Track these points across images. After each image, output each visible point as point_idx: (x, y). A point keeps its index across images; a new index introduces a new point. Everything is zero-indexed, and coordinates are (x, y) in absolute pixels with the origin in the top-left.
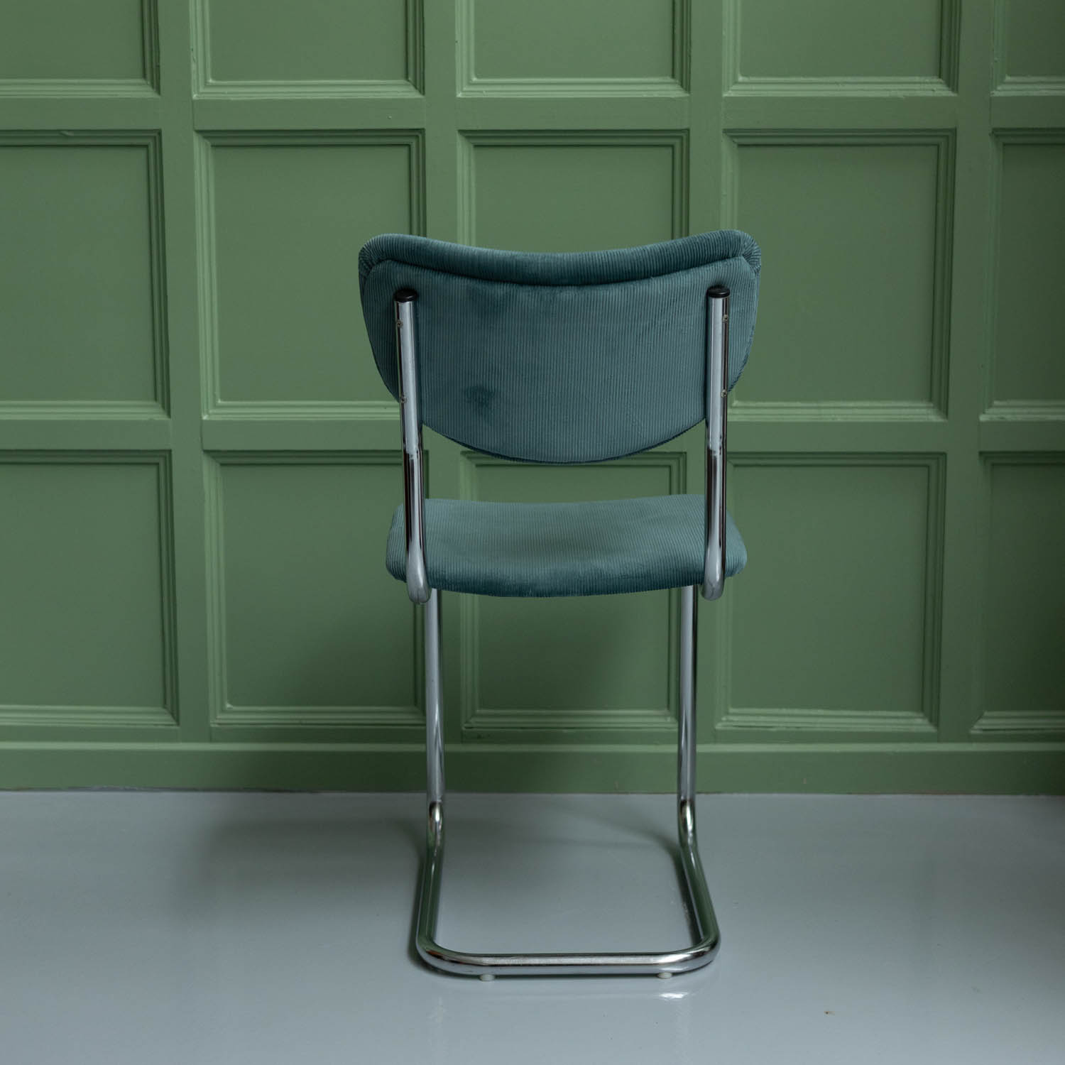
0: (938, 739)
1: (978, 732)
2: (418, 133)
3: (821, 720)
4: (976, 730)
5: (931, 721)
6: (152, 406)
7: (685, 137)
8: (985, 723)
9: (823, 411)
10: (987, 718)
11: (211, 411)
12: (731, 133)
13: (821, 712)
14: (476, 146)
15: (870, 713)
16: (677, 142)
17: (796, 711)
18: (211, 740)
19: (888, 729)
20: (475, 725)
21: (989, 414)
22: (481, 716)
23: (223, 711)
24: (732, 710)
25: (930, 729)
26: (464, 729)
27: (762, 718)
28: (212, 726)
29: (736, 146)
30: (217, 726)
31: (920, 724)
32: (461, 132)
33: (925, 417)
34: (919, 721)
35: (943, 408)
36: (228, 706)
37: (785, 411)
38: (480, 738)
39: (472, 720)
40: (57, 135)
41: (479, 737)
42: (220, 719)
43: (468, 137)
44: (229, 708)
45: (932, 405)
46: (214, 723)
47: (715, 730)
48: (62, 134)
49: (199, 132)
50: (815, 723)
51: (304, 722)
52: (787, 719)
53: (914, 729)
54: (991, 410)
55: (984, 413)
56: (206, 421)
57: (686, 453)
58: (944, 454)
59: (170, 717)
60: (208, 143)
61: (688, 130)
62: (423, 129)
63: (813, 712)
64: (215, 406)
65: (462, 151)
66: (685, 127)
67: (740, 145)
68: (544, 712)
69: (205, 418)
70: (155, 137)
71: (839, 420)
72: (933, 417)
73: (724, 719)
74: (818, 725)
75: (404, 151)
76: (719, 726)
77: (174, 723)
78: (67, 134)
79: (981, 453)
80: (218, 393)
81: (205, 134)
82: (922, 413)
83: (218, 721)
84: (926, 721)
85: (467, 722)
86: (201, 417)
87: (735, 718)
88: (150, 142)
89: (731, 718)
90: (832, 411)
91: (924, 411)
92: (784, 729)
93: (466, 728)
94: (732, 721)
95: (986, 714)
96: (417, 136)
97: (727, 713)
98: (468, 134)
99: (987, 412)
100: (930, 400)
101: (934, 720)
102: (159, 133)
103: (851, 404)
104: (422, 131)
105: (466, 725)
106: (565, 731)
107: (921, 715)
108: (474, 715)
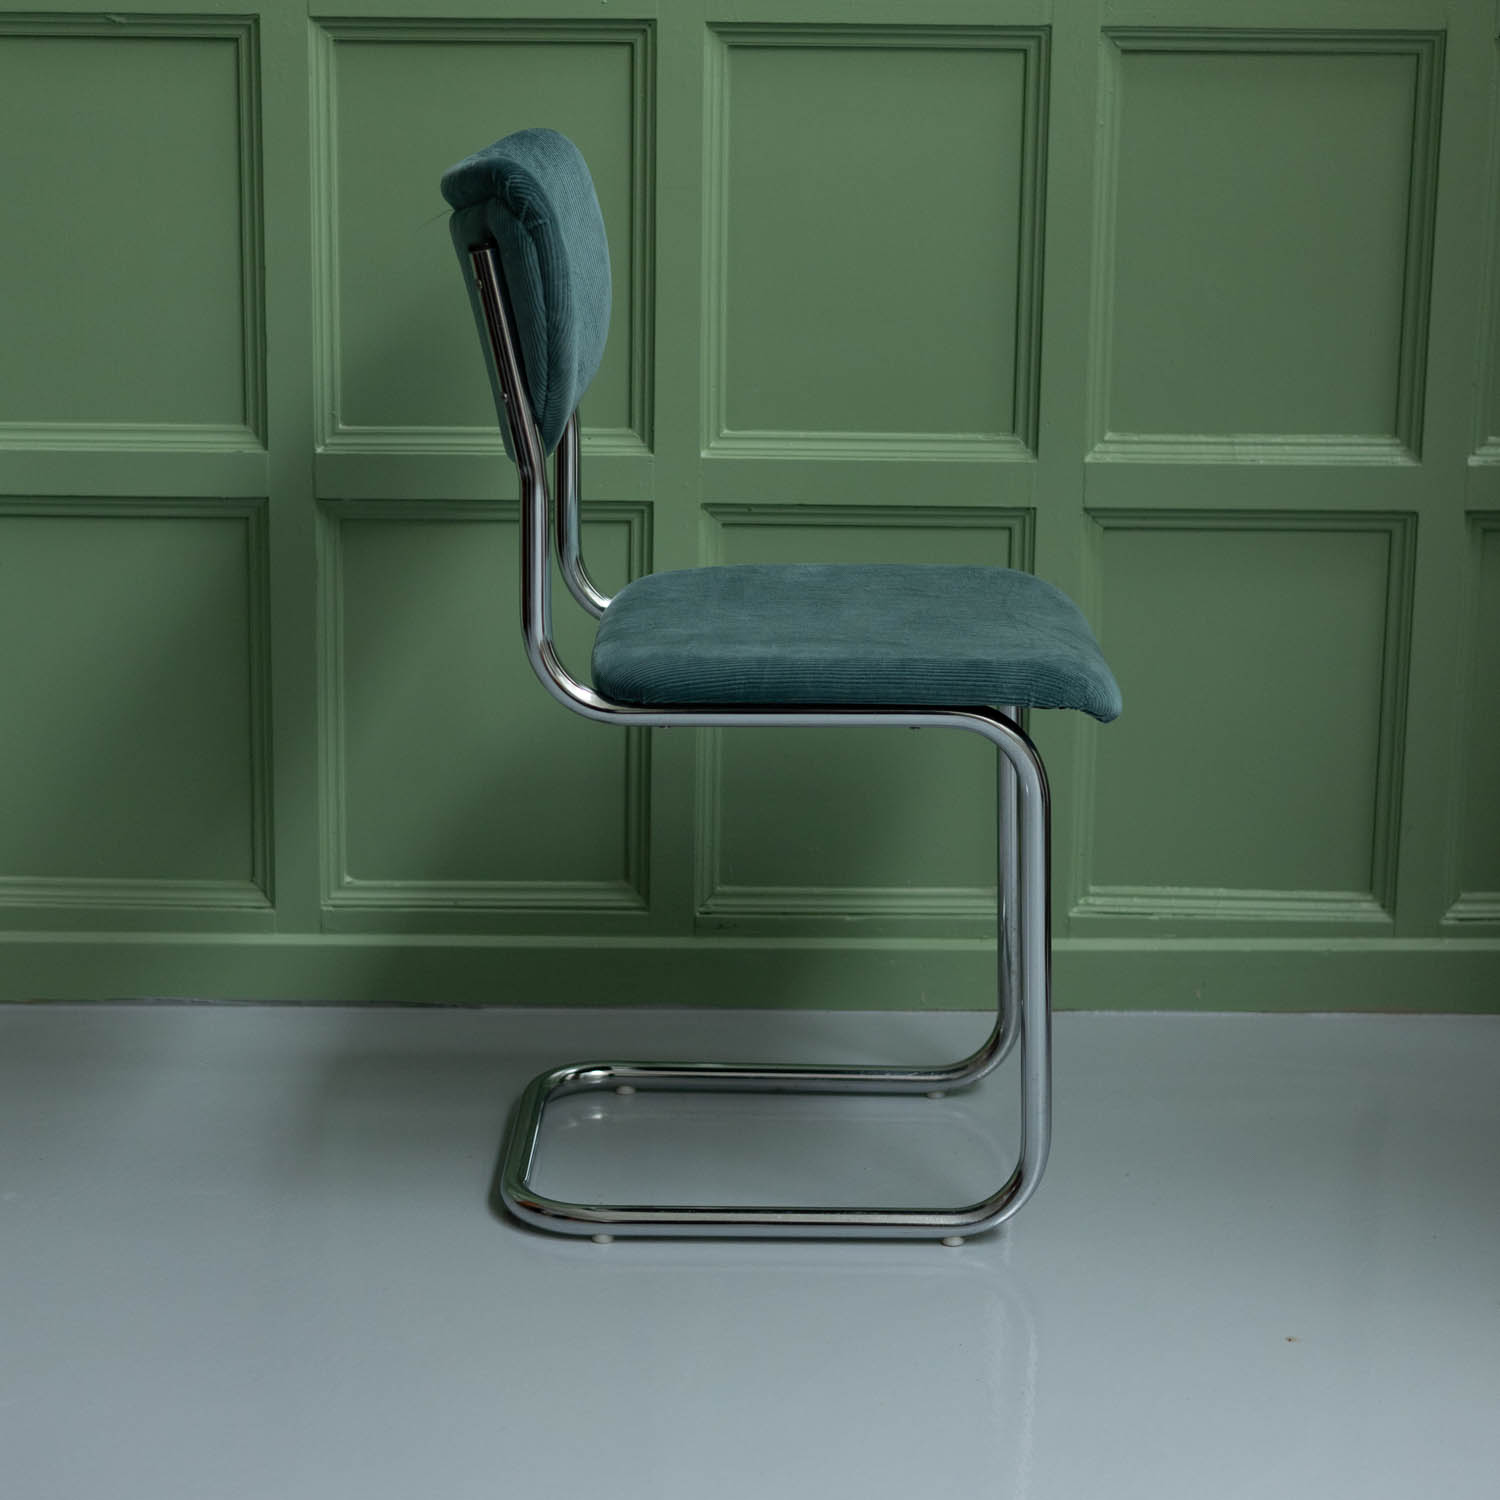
0: (1394, 932)
1: (1451, 922)
2: (647, 26)
3: (1222, 903)
4: (1449, 919)
5: (1383, 906)
6: (242, 433)
7: (1044, 38)
8: (1461, 910)
9: (1237, 448)
10: (1465, 902)
11: (328, 441)
12: (1113, 33)
13: (1222, 892)
14: (733, 47)
15: (1295, 894)
16: (1031, 45)
17: (1187, 891)
18: (322, 930)
19: (1322, 917)
20: (713, 909)
21: (1479, 455)
22: (724, 895)
23: (340, 887)
24: (1092, 889)
25: (1382, 917)
26: (698, 914)
27: (1136, 900)
28: (325, 908)
29: (1119, 52)
30: (331, 909)
31: (1368, 910)
32: (711, 25)
33: (1389, 459)
34: (1365, 906)
35: (1415, 446)
36: (348, 879)
37: (1182, 448)
38: (721, 928)
39: (709, 902)
40: (103, 20)
41: (721, 926)
42: (335, 899)
43: (720, 34)
44: (349, 883)
45: (1398, 441)
46: (326, 905)
47: (1069, 919)
48: (108, 19)
49: (316, 19)
50: (1215, 908)
51: (461, 903)
52: (1173, 902)
53: (1359, 917)
54: (1484, 450)
55: (1474, 454)
56: (321, 455)
57: (1034, 509)
58: (1415, 514)
59: (260, 895)
60: (329, 36)
61: (1050, 27)
62: (655, 20)
63: (1210, 892)
64: (335, 433)
65: (712, 54)
66: (1046, 21)
67: (1125, 52)
68: (816, 890)
69: (319, 450)
70: (249, 27)
71: (1262, 462)
72: (1400, 459)
73: (1081, 901)
74: (1217, 912)
75: (625, 52)
76: (1074, 913)
77: (268, 904)
78: (117, 19)
79: (1468, 513)
80: (338, 414)
81: (325, 22)
82: (1383, 453)
83: (330, 902)
84: (1374, 906)
85: (702, 906)
86: (315, 450)
87: (1099, 901)
88: (241, 33)
89: (1091, 900)
90: (1252, 448)
91: (1386, 449)
92: (1170, 917)
93: (701, 913)
94: (1094, 905)
95: (1464, 896)
96: (645, 31)
97: (1086, 893)
98: (720, 28)
99: (1478, 452)
100: (1396, 433)
101: (1389, 904)
102: (256, 19)
103: (1279, 439)
104: (651, 23)
105: (702, 909)
106: (848, 918)
107: (1370, 897)
108: (713, 894)
